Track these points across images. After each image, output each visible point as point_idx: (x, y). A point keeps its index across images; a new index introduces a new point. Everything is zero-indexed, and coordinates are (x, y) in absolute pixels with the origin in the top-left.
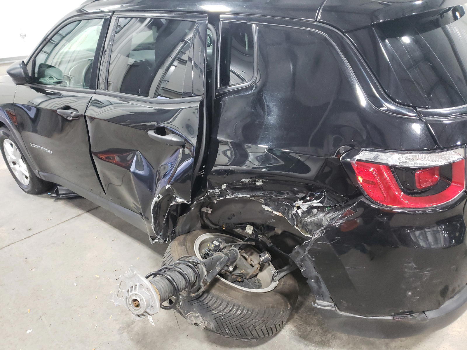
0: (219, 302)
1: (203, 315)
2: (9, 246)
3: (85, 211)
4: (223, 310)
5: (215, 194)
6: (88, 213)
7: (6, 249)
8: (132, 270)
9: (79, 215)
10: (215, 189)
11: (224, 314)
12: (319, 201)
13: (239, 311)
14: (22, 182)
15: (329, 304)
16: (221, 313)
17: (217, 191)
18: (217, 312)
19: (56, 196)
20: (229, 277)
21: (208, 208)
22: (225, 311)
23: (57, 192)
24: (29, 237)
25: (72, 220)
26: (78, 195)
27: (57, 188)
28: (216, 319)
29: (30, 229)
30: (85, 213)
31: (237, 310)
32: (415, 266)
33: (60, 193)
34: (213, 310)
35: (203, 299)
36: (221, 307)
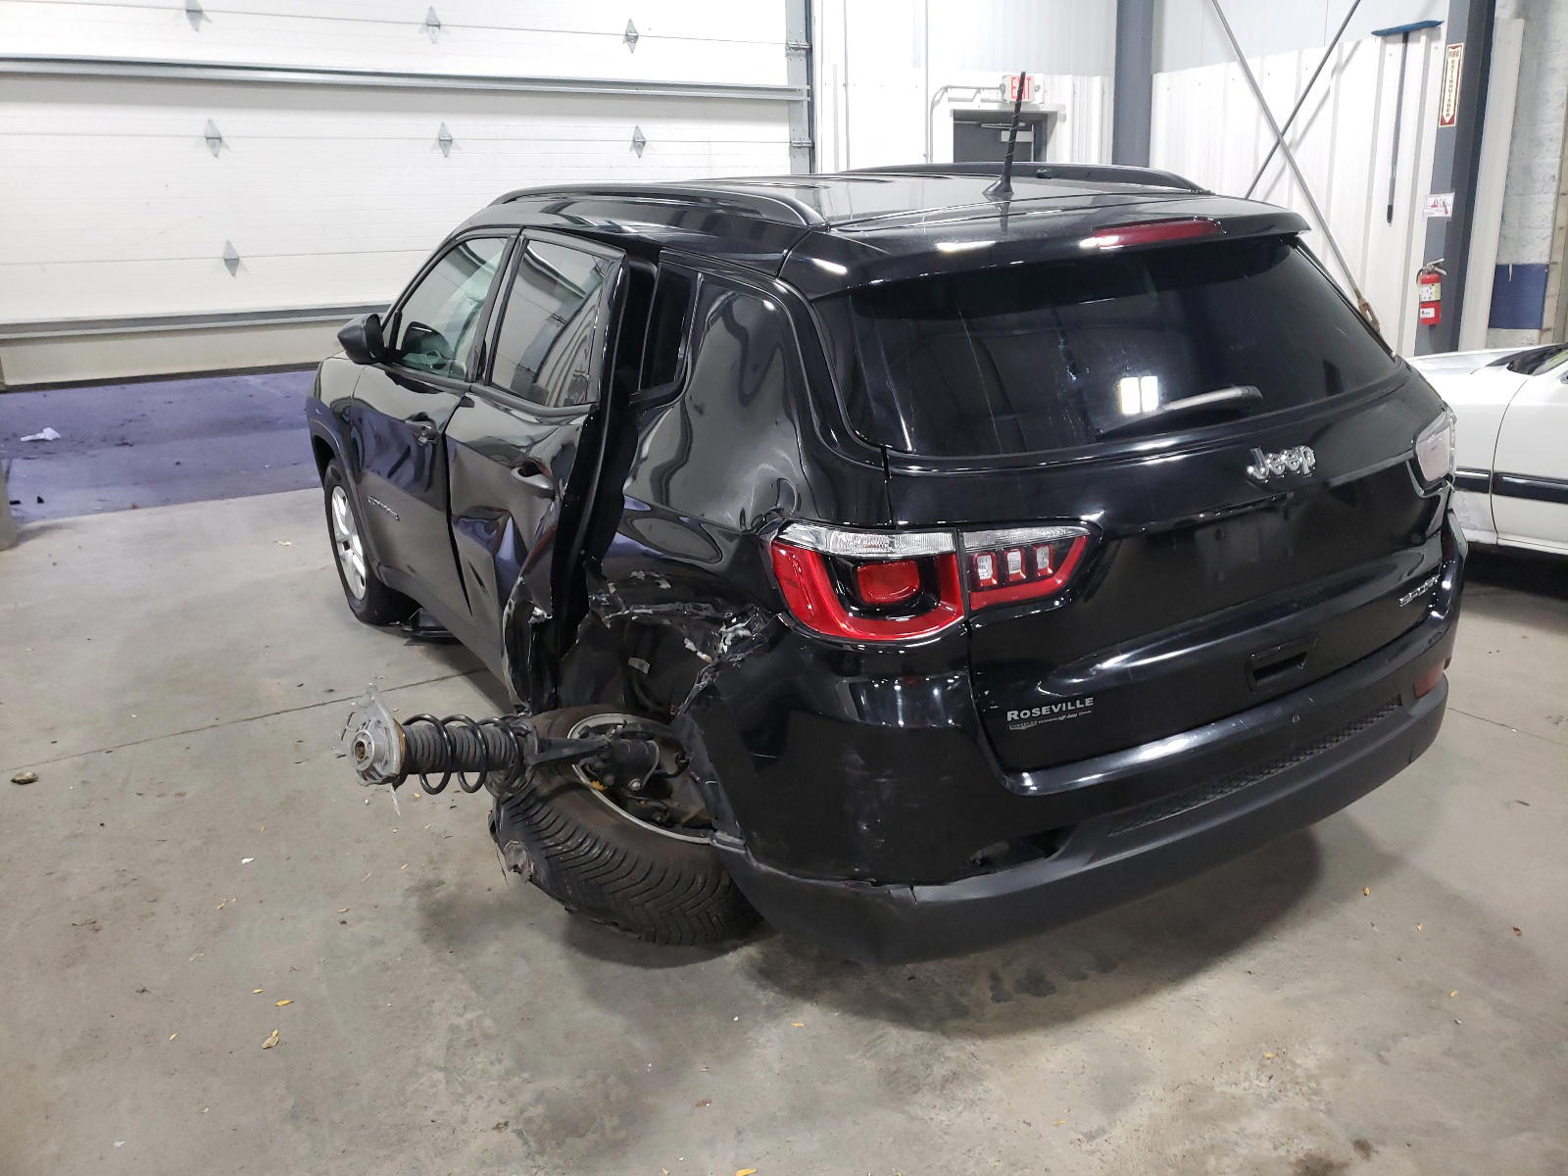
0: (559, 823)
1: (529, 850)
2: (278, 713)
3: (459, 673)
4: (567, 841)
5: (600, 606)
6: (464, 677)
7: (269, 719)
8: (369, 693)
9: (443, 679)
10: (600, 594)
11: (565, 850)
12: (744, 625)
13: (596, 851)
14: (354, 591)
15: (737, 840)
16: (560, 848)
17: (604, 599)
18: (552, 844)
19: (410, 629)
20: (630, 805)
21: (643, 661)
22: (569, 843)
23: (415, 623)
24: (324, 704)
25: (426, 685)
26: (451, 634)
27: (418, 613)
28: (551, 859)
29: (331, 691)
30: (459, 675)
31: (592, 848)
32: (861, 762)
33: (422, 624)
34: (548, 837)
35: (533, 812)
36: (561, 834)
